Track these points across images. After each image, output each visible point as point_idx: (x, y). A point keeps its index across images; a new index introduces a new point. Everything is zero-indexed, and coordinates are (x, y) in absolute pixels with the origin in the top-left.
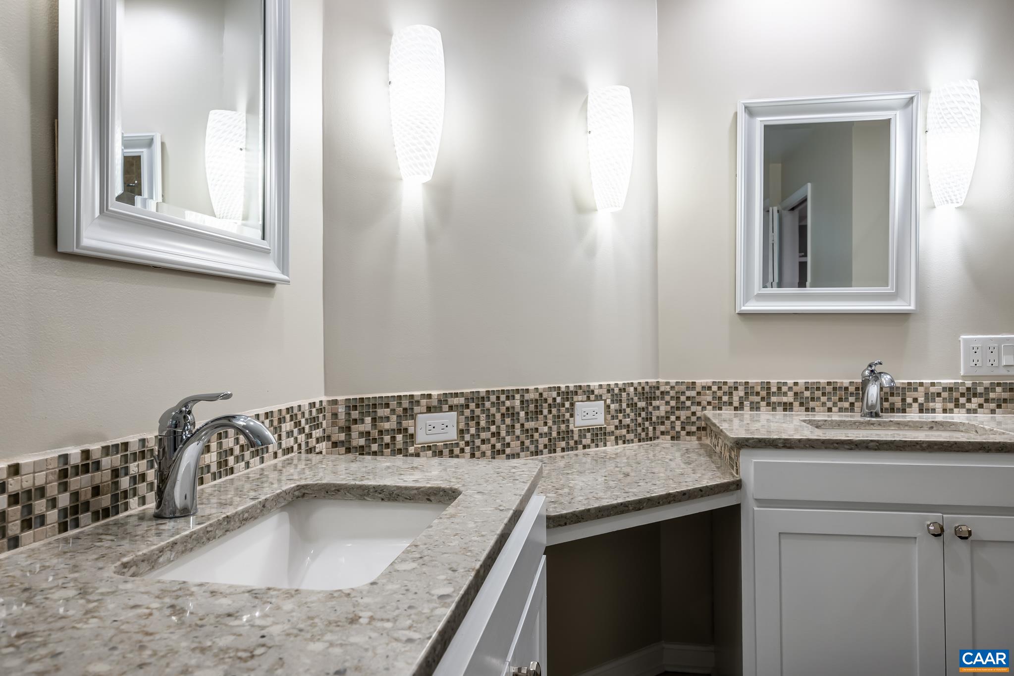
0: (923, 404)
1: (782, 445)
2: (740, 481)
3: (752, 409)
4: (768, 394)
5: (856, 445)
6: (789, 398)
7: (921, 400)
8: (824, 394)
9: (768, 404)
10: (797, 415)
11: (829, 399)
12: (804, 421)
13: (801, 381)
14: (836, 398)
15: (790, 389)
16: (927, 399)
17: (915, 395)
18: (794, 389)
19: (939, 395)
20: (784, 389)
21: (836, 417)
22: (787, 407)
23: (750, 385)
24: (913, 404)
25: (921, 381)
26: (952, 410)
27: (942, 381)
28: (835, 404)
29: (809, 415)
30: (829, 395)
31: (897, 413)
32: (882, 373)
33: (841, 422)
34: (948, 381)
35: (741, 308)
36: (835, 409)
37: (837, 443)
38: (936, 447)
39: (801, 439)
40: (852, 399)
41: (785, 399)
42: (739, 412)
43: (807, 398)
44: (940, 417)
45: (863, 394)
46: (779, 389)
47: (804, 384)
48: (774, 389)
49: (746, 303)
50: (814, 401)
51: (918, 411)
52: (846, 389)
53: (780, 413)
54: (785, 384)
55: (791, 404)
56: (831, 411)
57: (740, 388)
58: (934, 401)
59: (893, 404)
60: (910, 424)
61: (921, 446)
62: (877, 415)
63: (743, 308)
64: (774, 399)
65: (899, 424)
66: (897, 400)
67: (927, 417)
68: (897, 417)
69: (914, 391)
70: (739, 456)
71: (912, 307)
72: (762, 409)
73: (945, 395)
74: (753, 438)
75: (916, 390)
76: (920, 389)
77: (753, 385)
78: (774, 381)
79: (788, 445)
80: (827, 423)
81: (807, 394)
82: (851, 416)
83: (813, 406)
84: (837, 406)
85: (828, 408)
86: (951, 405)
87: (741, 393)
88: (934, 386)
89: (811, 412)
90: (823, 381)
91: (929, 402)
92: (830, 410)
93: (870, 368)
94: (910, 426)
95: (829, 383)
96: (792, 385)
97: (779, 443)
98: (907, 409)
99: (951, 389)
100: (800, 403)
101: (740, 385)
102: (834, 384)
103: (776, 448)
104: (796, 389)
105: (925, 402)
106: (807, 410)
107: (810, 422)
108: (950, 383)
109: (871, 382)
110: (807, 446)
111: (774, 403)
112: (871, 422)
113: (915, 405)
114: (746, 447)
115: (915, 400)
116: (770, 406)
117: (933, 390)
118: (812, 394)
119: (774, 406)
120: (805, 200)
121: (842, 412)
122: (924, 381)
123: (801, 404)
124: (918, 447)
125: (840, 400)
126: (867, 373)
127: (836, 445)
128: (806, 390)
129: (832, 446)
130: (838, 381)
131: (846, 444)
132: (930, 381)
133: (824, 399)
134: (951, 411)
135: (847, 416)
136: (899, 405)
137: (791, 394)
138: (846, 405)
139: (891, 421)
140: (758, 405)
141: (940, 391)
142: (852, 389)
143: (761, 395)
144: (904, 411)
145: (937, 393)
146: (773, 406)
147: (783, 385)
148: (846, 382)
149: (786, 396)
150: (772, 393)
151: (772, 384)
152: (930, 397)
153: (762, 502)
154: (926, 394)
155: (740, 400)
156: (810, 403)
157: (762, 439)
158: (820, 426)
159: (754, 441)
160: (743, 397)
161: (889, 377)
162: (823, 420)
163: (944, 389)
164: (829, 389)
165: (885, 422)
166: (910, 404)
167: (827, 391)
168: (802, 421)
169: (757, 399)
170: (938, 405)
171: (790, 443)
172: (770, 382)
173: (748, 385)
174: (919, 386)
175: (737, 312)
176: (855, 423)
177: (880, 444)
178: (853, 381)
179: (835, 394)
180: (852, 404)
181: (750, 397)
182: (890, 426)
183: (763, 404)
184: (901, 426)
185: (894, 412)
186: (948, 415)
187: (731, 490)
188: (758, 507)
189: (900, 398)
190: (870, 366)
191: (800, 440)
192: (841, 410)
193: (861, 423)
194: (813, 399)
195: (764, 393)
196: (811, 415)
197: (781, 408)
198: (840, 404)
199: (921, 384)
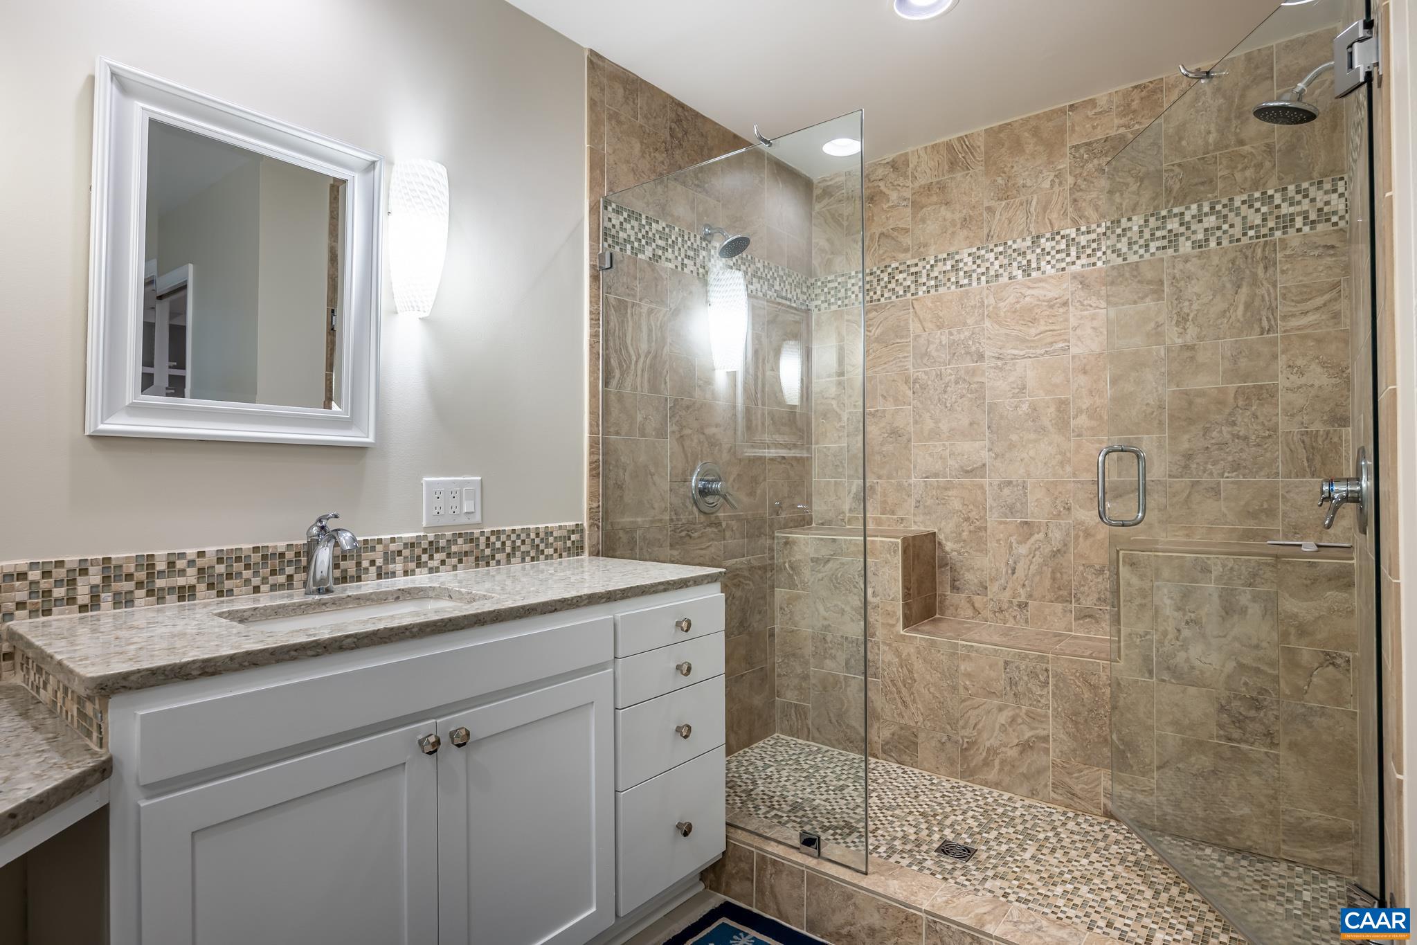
0: (381, 567)
1: (199, 673)
2: (109, 761)
3: (117, 604)
4: (150, 575)
5: (325, 647)
6: (191, 578)
7: (379, 562)
8: (247, 567)
9: (150, 593)
10: (205, 606)
11: (256, 574)
12: (220, 615)
13: (210, 549)
14: (265, 572)
15: (191, 563)
16: (386, 561)
17: (372, 555)
18: (197, 563)
19: (400, 553)
20: (181, 564)
21: (266, 600)
22: (185, 594)
23: (114, 563)
24: (370, 568)
25: (380, 537)
26: (414, 570)
27: (403, 535)
28: (265, 580)
29: (223, 602)
30: (255, 566)
31: (350, 582)
32: (339, 530)
33: (279, 607)
34: (408, 535)
35: (96, 425)
36: (264, 588)
37: (296, 650)
38: (428, 630)
39: (235, 654)
40: (289, 570)
41: (181, 581)
42: (90, 613)
43: (220, 575)
44: (401, 582)
45: (309, 562)
46: (171, 564)
47: (214, 554)
48: (161, 566)
49: (108, 418)
50: (232, 578)
51: (375, 578)
52: (282, 555)
53: (172, 602)
54: (182, 556)
55: (192, 588)
56: (259, 592)
57: (92, 570)
58: (394, 561)
59: (346, 571)
60: (373, 596)
61: (411, 632)
62: (328, 591)
63: (101, 427)
64: (160, 583)
65: (359, 599)
66: (350, 565)
67: (388, 585)
68: (352, 589)
69: (371, 551)
70: (107, 711)
71: (370, 439)
72: (137, 602)
73: (406, 552)
74: (139, 671)
75: (373, 549)
76: (379, 547)
77: (119, 563)
78: (161, 553)
79: (210, 670)
80: (257, 611)
81: (221, 569)
82: (290, 596)
83: (230, 587)
84: (268, 583)
85: (254, 587)
86: (412, 565)
87: (95, 578)
88: (395, 542)
89: (227, 596)
90: (247, 546)
91: (388, 564)
92: (256, 590)
93: (319, 524)
94: (373, 600)
95: (256, 549)
96: (194, 557)
97: (193, 669)
98: (363, 576)
99: (412, 545)
100: (208, 584)
101: (92, 566)
102: (264, 549)
103: (187, 679)
104: (201, 562)
105: (384, 564)
106: (220, 594)
107: (231, 615)
108: (412, 537)
109: (321, 544)
110: (246, 664)
111: (162, 589)
112: (322, 602)
113: (373, 570)
114: (122, 690)
115: (373, 563)
116: (153, 595)
117: (393, 547)
118: (229, 568)
119: (160, 595)
120: (183, 287)
121: (275, 590)
122: (383, 537)
123: (210, 586)
124: (408, 633)
125: (273, 573)
126: (315, 530)
127: (293, 653)
128: (218, 563)
129: (287, 657)
130: (270, 544)
131: (310, 648)
132: (389, 537)
133: (247, 574)
134: (413, 573)
135: (282, 597)
136: (352, 571)
137: (192, 571)
138: (281, 579)
139: (349, 596)
140: (129, 597)
141: (401, 548)
142: (290, 555)
143: (135, 579)
144: (359, 579)
145: (398, 552)
146: (158, 596)
147: (178, 559)
148: (281, 546)
149: (184, 576)
150: (158, 572)
151: (157, 559)
152: (389, 557)
153: (154, 789)
154: (386, 553)
155: (91, 592)
156: (225, 582)
157: (159, 668)
158: (246, 619)
159: (141, 676)
160: (97, 586)
161: (349, 534)
162: (251, 608)
163: (406, 545)
164: (256, 558)
165: (341, 599)
166: (367, 569)
167: (252, 561)
168: (216, 615)
169: (130, 585)
170: (398, 567)
171: (215, 665)
172: (153, 555)
173: (110, 563)
174: (378, 544)
175: (87, 433)
176: (300, 605)
177: (358, 639)
178: (291, 543)
179: (265, 565)
180: (290, 577)
181: (113, 584)
182: (347, 603)
183: (141, 593)
184: (362, 602)
185: (346, 582)
186: (409, 577)
187: (88, 787)
188: (148, 798)
189: (354, 562)
190: (320, 520)
191: (232, 658)
192: (273, 588)
193: (309, 605)
194: (229, 576)
195: (141, 575)
196: (227, 601)
197: (175, 597)
198: (272, 580)
199: (380, 541)
